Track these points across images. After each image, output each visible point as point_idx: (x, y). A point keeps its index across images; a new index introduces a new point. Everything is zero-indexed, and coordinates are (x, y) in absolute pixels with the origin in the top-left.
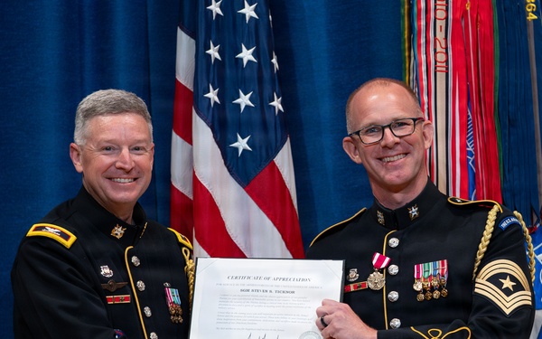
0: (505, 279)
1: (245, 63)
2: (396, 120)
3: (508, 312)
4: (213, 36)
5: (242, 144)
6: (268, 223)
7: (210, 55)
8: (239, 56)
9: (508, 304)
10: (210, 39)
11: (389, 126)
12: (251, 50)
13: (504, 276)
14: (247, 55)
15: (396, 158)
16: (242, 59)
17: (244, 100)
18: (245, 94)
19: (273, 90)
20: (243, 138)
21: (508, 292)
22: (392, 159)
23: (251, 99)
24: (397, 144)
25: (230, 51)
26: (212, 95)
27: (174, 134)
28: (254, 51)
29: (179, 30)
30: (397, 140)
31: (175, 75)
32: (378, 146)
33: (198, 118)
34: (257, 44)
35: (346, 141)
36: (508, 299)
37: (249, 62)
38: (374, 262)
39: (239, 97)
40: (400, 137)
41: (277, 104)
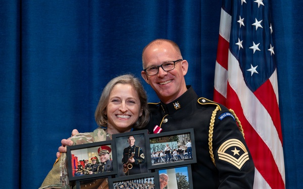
0: (234, 150)
1: (257, 28)
2: (165, 62)
3: (239, 168)
4: (241, 13)
5: (253, 70)
6: (265, 111)
7: (239, 23)
8: (254, 24)
9: (239, 163)
10: (240, 15)
11: (161, 66)
12: (260, 22)
13: (233, 148)
14: (258, 24)
15: (166, 83)
16: (255, 26)
17: (255, 47)
18: (256, 44)
19: (270, 43)
20: (254, 67)
21: (237, 157)
22: (164, 83)
23: (259, 47)
24: (166, 75)
25: (249, 22)
26: (240, 44)
27: (217, 63)
28: (262, 22)
29: (222, 9)
30: (166, 73)
31: (219, 33)
32: (156, 76)
33: (232, 55)
34: (263, 19)
35: (143, 73)
36: (238, 160)
37: (259, 27)
38: (154, 130)
39: (252, 45)
40: (168, 71)
41: (271, 50)
